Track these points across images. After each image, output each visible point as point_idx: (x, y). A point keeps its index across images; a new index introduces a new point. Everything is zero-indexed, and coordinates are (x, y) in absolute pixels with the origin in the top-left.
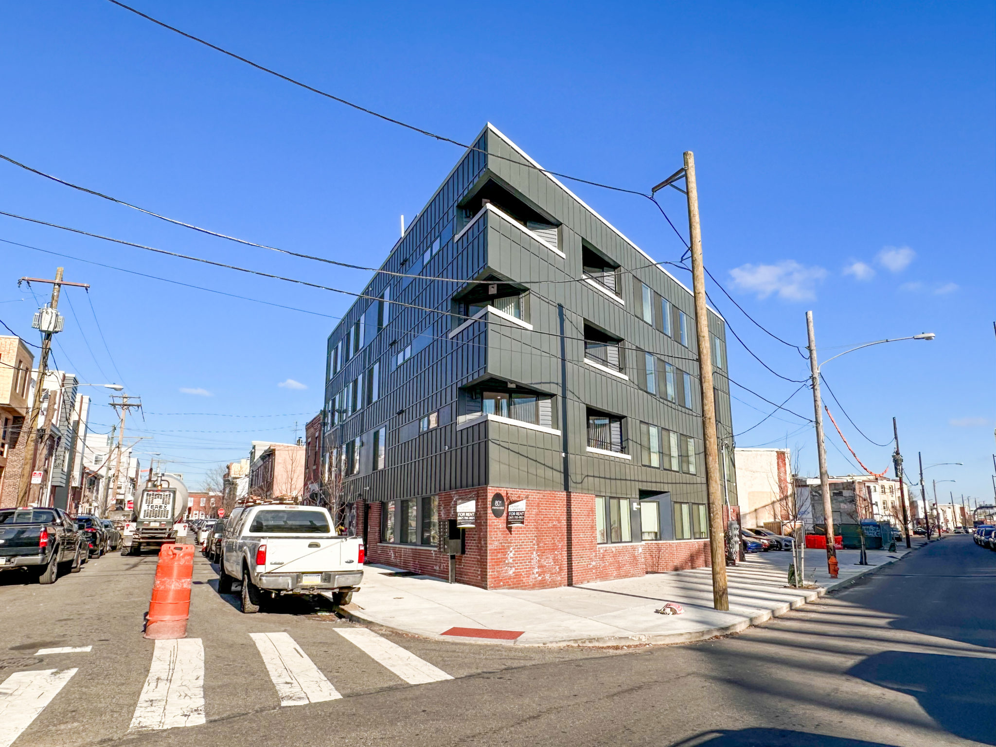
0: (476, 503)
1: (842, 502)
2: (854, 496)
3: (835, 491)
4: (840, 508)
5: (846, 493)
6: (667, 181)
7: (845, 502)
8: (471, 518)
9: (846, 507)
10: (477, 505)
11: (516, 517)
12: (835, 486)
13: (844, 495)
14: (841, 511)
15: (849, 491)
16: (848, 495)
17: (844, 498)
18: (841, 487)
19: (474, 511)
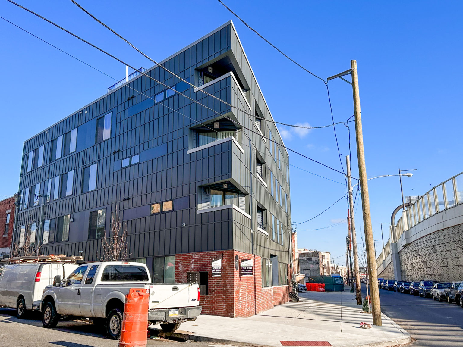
0: (222, 261)
1: (312, 264)
2: (318, 261)
3: (308, 258)
4: (310, 268)
5: (314, 259)
6: (338, 75)
7: (313, 264)
8: (219, 271)
9: (313, 267)
10: (222, 262)
11: (247, 270)
12: (308, 254)
13: (313, 260)
14: (311, 269)
15: (316, 258)
16: (315, 260)
17: (312, 262)
18: (311, 255)
19: (221, 266)
